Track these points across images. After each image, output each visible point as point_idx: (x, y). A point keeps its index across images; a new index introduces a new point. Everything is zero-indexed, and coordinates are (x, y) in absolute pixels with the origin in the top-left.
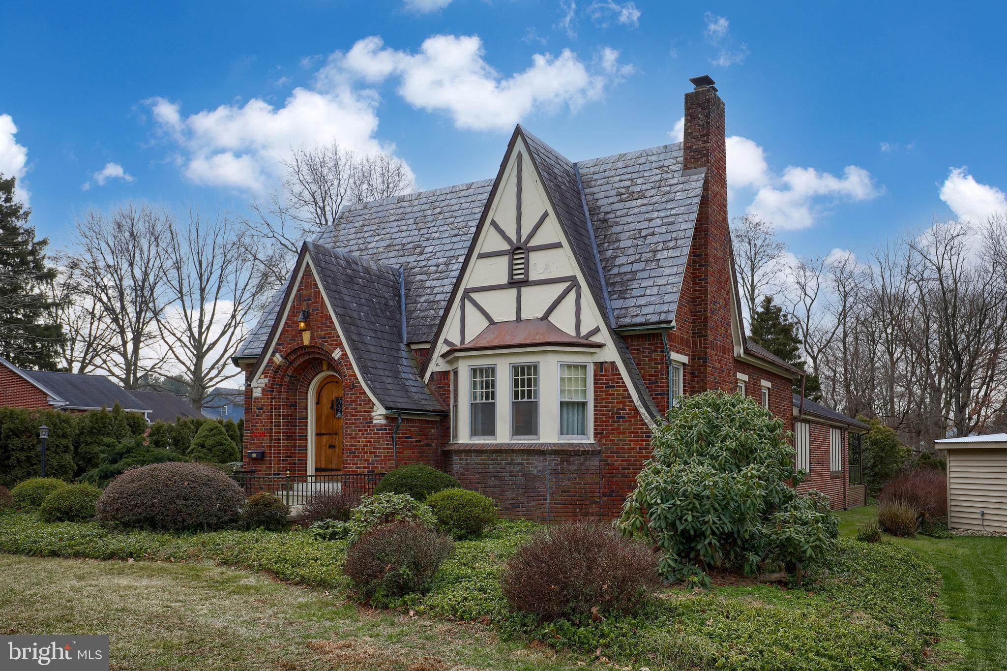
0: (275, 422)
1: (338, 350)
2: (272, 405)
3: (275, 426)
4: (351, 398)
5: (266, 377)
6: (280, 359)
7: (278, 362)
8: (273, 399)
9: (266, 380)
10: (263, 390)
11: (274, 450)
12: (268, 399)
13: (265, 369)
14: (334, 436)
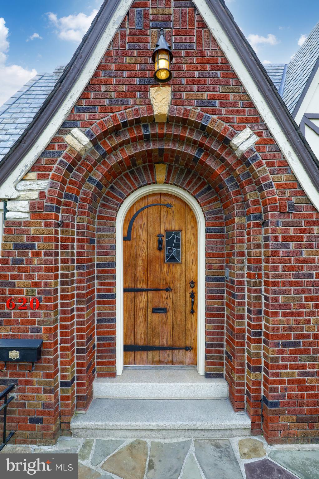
0: (63, 275)
1: (247, 132)
2: (57, 240)
3: (62, 283)
4: (286, 231)
5: (40, 177)
6: (86, 140)
7: (79, 147)
8: (58, 225)
9: (44, 184)
10: (33, 204)
11: (62, 334)
12: (48, 225)
13: (38, 161)
14: (164, 294)
